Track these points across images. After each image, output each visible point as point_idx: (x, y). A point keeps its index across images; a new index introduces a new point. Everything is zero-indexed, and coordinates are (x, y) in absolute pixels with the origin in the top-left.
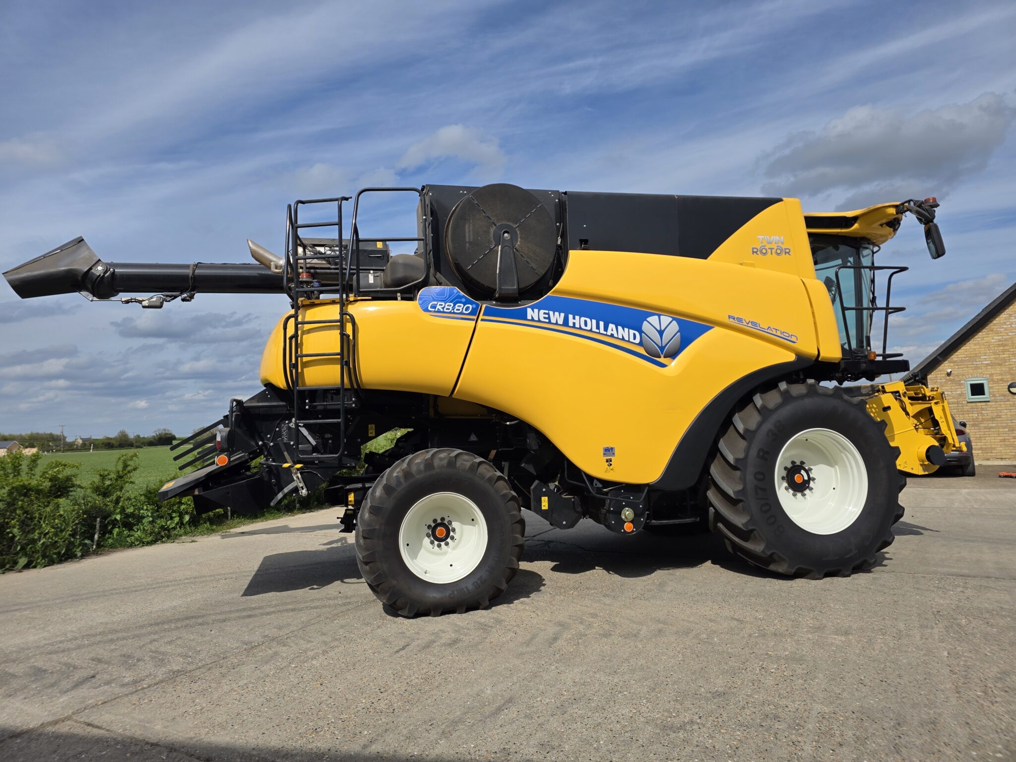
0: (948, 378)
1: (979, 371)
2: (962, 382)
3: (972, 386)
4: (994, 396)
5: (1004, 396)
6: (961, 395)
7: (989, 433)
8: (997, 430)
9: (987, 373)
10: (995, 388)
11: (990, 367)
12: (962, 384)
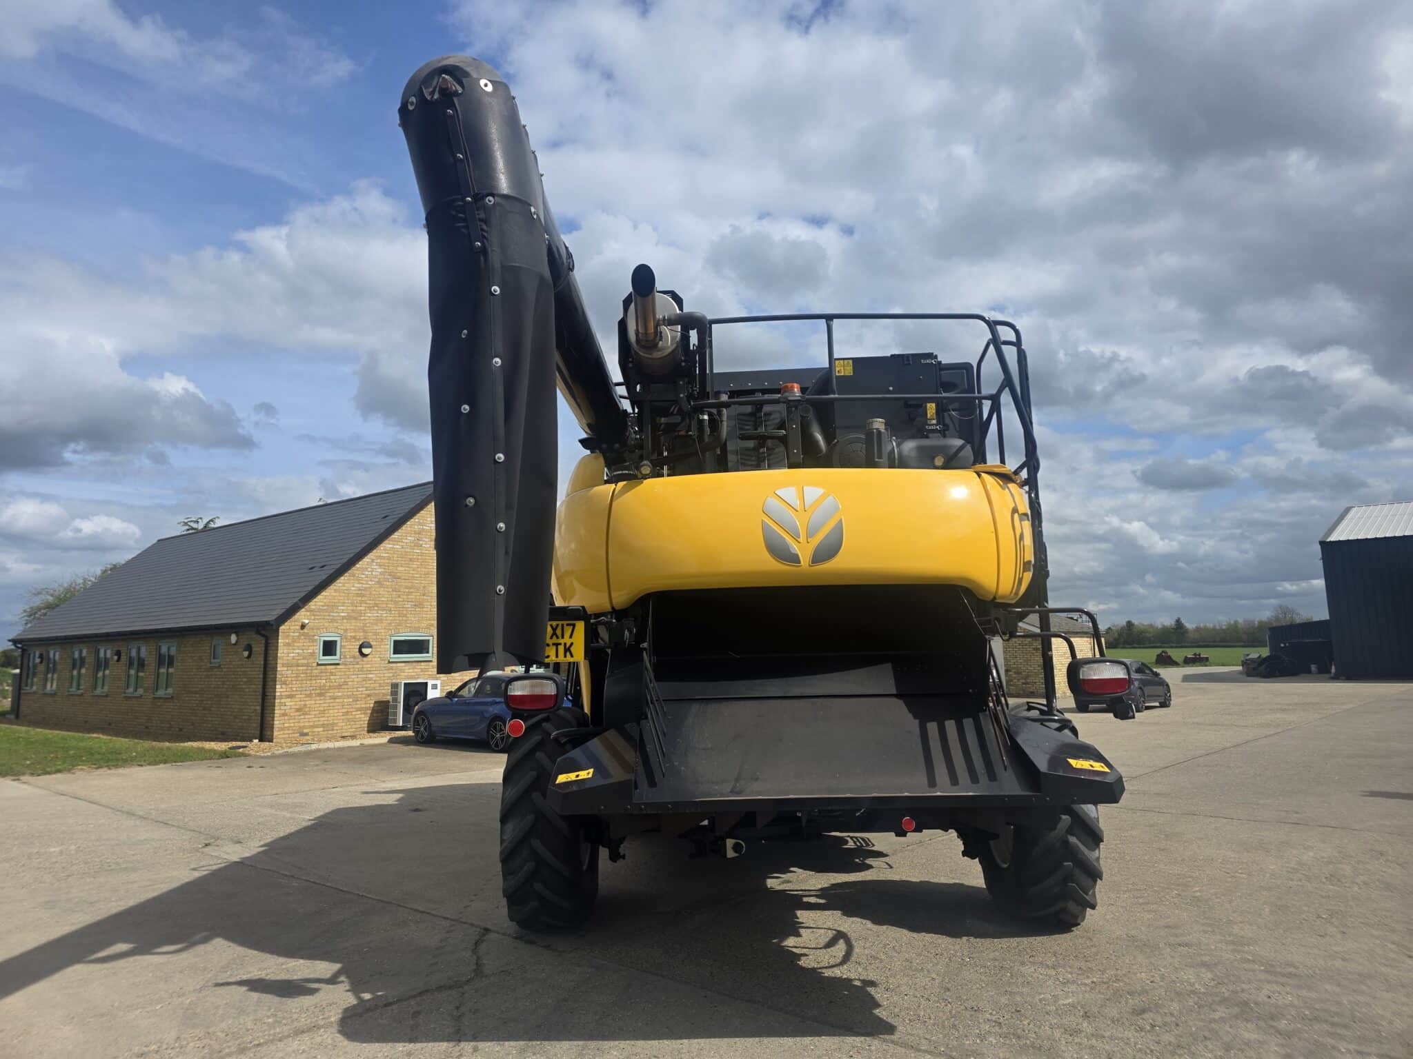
0: (301, 631)
1: (335, 624)
2: (316, 637)
3: (326, 643)
4: (345, 658)
5: (354, 657)
6: (313, 654)
7: (334, 704)
8: (341, 700)
9: (342, 628)
10: (347, 647)
11: (345, 621)
12: (316, 640)
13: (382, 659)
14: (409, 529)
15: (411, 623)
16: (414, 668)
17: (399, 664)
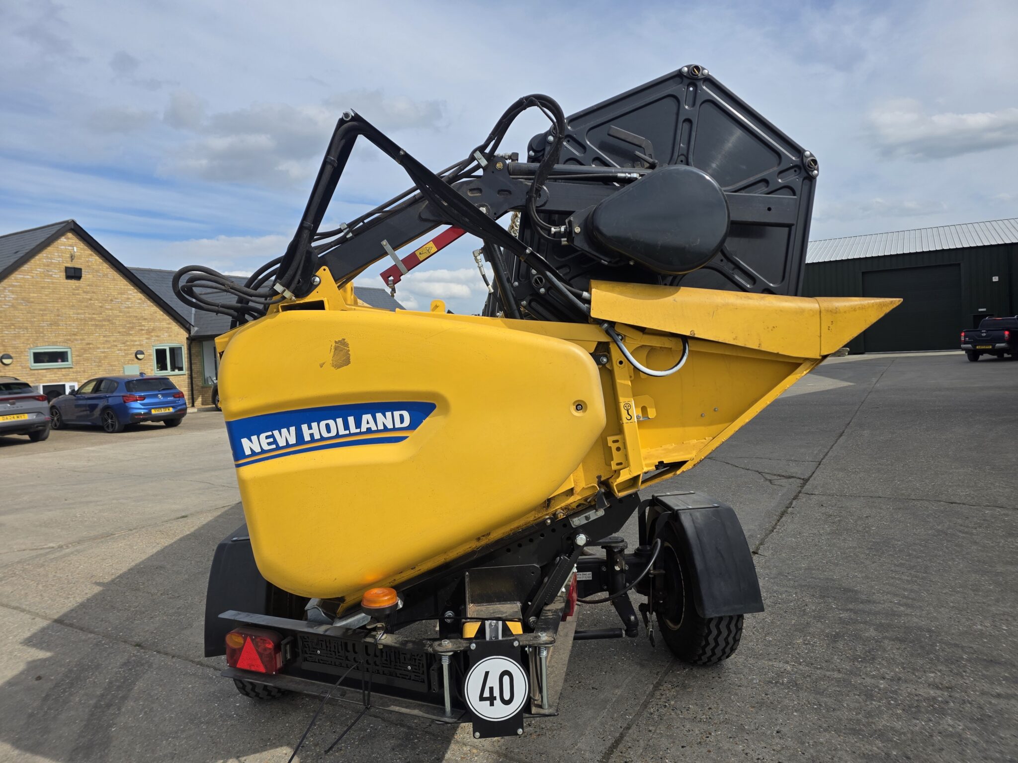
13: (23, 367)
14: (38, 262)
15: (47, 339)
16: (56, 374)
17: (40, 371)
